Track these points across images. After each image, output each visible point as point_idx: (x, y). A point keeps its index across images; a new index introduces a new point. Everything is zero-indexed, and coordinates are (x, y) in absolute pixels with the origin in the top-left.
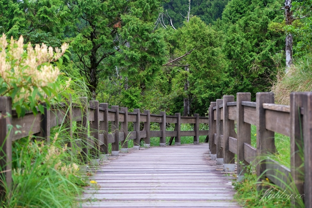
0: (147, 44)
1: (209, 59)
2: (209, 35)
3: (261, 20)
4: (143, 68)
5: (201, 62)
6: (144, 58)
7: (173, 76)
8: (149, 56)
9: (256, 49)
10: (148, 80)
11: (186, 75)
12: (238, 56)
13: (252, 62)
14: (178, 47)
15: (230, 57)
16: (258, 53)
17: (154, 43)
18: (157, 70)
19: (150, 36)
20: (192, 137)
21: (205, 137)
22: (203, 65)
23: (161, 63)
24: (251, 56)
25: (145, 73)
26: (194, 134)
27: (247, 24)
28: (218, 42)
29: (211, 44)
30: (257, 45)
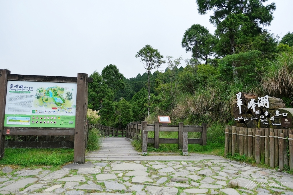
0: (110, 107)
1: (127, 112)
2: (128, 105)
3: (143, 102)
4: (108, 114)
5: (125, 113)
6: (108, 111)
7: (116, 117)
8: (110, 111)
9: (141, 110)
10: (109, 118)
11: (120, 117)
12: (136, 112)
13: (140, 114)
14: (118, 108)
15: (133, 112)
16: (142, 111)
17: (111, 107)
18: (112, 115)
19: (111, 105)
20: (121, 135)
21: (125, 135)
22: (126, 114)
23: (113, 113)
24: (140, 112)
25: (109, 115)
26: (122, 134)
27: (139, 102)
28: (130, 108)
29: (128, 108)
30: (142, 109)
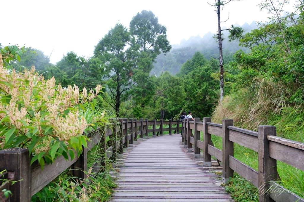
0: (146, 85)
1: (177, 92)
2: (177, 80)
3: (201, 73)
4: (144, 96)
5: (173, 93)
6: (144, 91)
7: (157, 99)
8: (147, 90)
9: (199, 87)
10: (146, 102)
11: (163, 99)
12: (190, 90)
13: (197, 93)
15: (186, 91)
16: (200, 89)
17: (149, 84)
18: (151, 97)
19: (148, 80)
20: (168, 132)
21: (174, 131)
22: (174, 95)
23: (153, 94)
24: (197, 90)
25: (145, 99)
26: (169, 130)
27: (194, 75)
28: (181, 83)
29: (178, 84)
30: (199, 85)
